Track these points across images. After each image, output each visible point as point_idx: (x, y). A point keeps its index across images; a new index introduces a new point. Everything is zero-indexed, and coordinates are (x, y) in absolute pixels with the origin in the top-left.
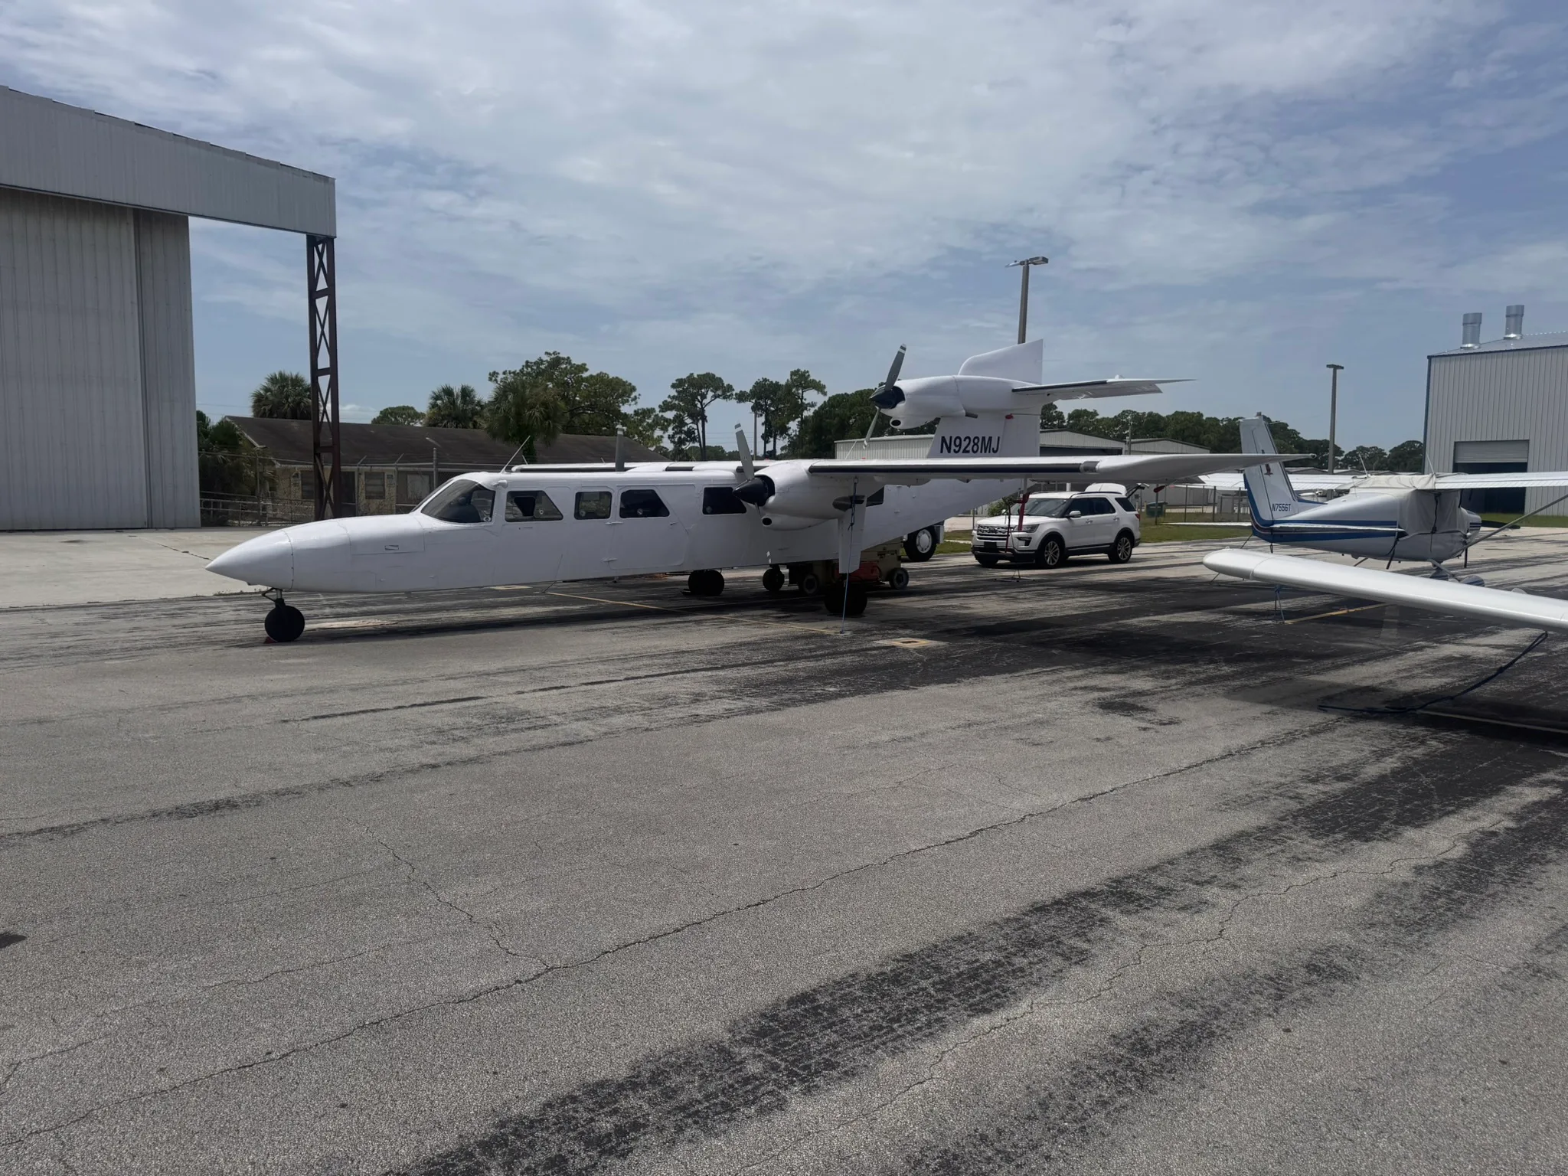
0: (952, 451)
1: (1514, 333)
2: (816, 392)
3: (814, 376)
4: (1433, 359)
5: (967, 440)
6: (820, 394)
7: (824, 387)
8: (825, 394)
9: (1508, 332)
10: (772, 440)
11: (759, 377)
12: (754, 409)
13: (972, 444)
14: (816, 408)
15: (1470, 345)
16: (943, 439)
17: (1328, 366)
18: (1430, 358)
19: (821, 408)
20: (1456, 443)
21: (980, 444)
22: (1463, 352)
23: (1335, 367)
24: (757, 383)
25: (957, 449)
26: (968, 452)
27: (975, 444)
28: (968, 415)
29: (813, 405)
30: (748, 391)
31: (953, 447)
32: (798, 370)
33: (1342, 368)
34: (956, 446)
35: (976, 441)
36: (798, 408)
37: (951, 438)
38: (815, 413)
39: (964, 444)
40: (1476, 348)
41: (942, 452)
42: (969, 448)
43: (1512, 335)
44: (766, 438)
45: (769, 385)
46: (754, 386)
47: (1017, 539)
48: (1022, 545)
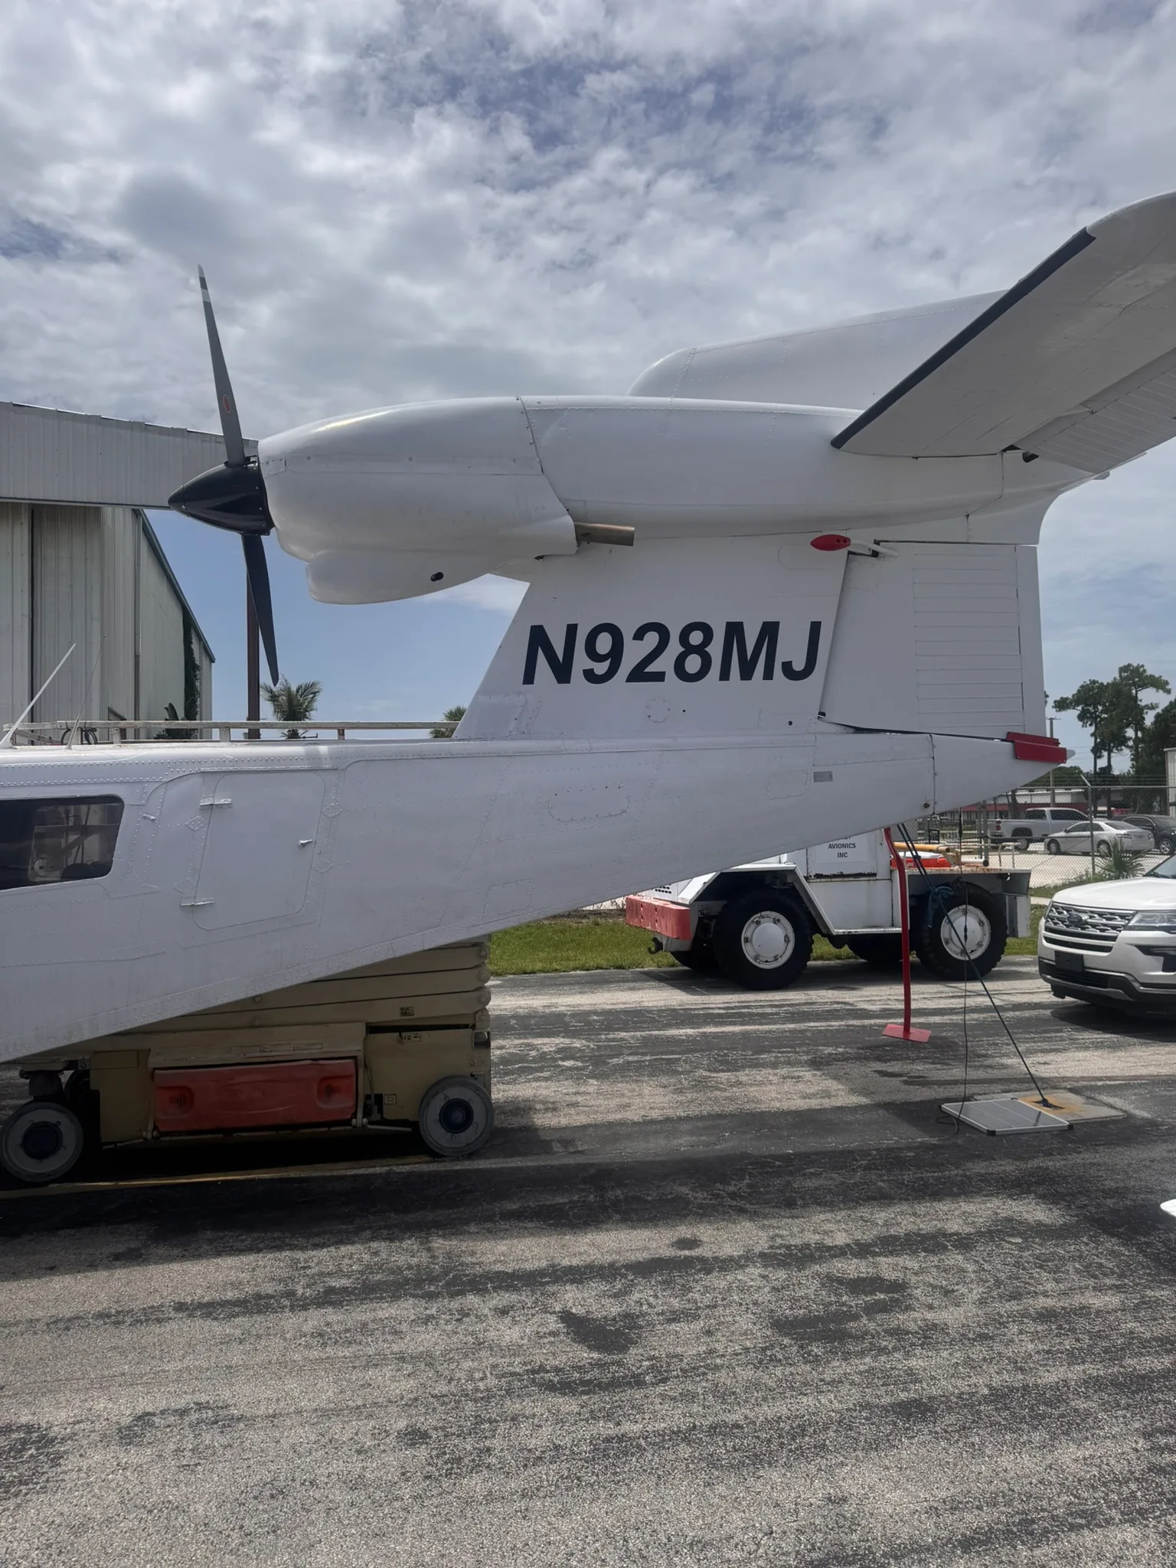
0: (577, 672)
2: (1154, 690)
3: (1151, 670)
5: (652, 639)
6: (1161, 691)
7: (1167, 683)
8: (1169, 692)
10: (1105, 754)
11: (1086, 679)
12: (1081, 717)
13: (674, 651)
14: (1159, 710)
19: (1166, 710)
21: (715, 648)
24: (1082, 687)
25: (601, 668)
26: (659, 677)
27: (689, 649)
28: (586, 536)
29: (1152, 707)
30: (1070, 697)
31: (581, 661)
32: (1129, 665)
34: (598, 658)
35: (696, 638)
36: (1135, 714)
37: (572, 630)
38: (1158, 716)
39: (634, 653)
41: (529, 678)
42: (665, 663)
44: (1096, 751)
45: (1098, 687)
46: (1079, 691)
47: (1136, 949)
48: (1164, 970)
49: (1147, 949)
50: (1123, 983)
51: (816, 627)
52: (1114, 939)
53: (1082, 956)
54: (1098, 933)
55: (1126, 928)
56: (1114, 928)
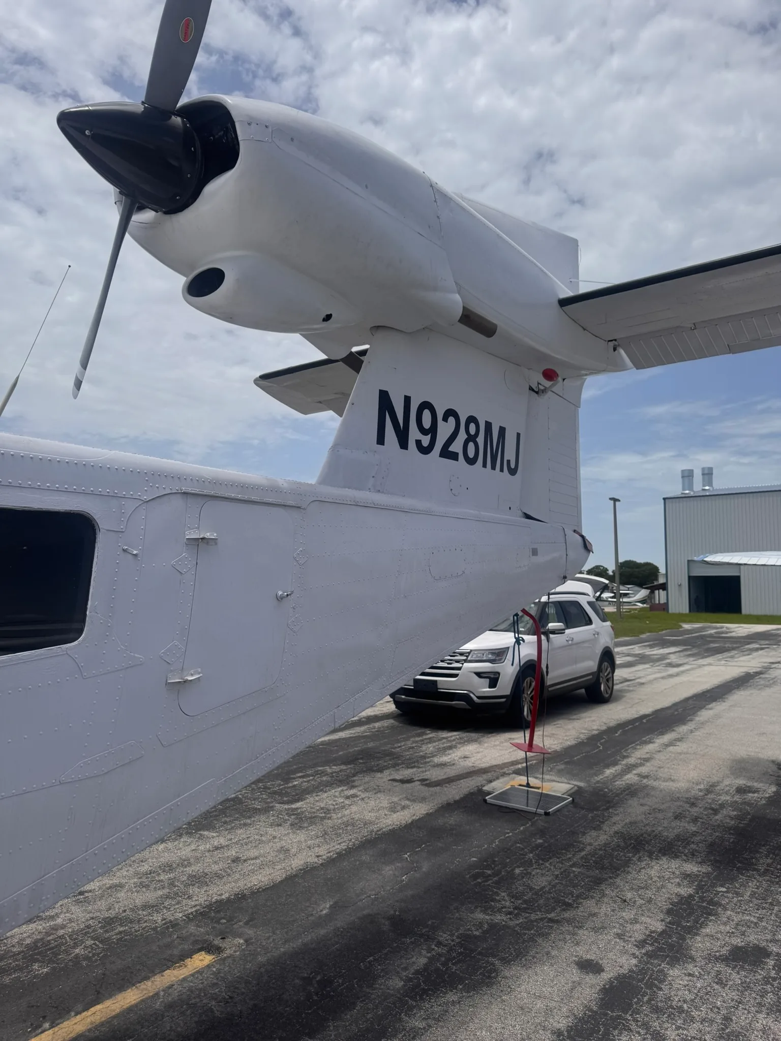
1: (709, 486)
4: (667, 500)
5: (451, 420)
9: (704, 486)
13: (462, 436)
15: (687, 492)
16: (384, 399)
17: (611, 499)
18: (664, 499)
20: (688, 561)
21: (480, 440)
22: (683, 496)
23: (615, 500)
25: (426, 441)
26: (454, 456)
27: (471, 438)
31: (414, 433)
33: (619, 501)
34: (423, 431)
35: (472, 429)
37: (407, 400)
39: (445, 430)
40: (692, 494)
41: (381, 440)
42: (458, 446)
43: (707, 488)
47: (475, 675)
48: (489, 688)
49: (479, 674)
50: (465, 698)
51: (518, 435)
52: (459, 669)
53: (436, 681)
54: (446, 665)
55: (466, 661)
56: (457, 661)
